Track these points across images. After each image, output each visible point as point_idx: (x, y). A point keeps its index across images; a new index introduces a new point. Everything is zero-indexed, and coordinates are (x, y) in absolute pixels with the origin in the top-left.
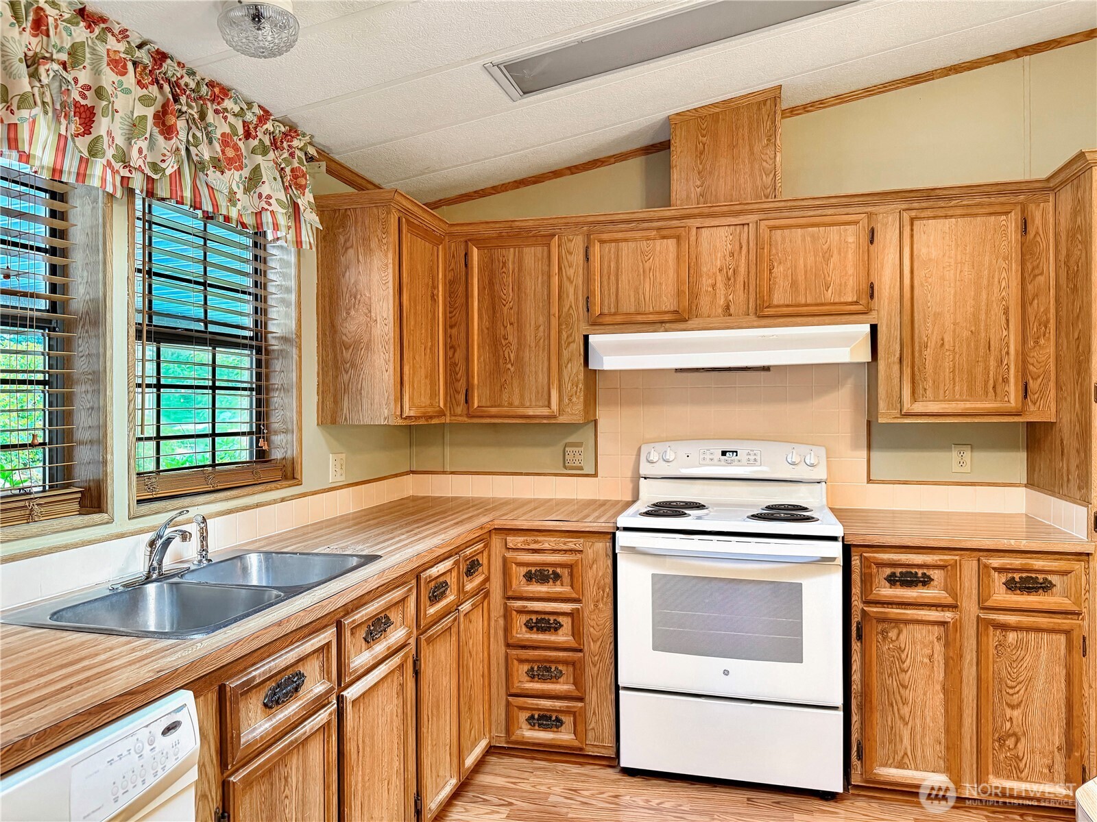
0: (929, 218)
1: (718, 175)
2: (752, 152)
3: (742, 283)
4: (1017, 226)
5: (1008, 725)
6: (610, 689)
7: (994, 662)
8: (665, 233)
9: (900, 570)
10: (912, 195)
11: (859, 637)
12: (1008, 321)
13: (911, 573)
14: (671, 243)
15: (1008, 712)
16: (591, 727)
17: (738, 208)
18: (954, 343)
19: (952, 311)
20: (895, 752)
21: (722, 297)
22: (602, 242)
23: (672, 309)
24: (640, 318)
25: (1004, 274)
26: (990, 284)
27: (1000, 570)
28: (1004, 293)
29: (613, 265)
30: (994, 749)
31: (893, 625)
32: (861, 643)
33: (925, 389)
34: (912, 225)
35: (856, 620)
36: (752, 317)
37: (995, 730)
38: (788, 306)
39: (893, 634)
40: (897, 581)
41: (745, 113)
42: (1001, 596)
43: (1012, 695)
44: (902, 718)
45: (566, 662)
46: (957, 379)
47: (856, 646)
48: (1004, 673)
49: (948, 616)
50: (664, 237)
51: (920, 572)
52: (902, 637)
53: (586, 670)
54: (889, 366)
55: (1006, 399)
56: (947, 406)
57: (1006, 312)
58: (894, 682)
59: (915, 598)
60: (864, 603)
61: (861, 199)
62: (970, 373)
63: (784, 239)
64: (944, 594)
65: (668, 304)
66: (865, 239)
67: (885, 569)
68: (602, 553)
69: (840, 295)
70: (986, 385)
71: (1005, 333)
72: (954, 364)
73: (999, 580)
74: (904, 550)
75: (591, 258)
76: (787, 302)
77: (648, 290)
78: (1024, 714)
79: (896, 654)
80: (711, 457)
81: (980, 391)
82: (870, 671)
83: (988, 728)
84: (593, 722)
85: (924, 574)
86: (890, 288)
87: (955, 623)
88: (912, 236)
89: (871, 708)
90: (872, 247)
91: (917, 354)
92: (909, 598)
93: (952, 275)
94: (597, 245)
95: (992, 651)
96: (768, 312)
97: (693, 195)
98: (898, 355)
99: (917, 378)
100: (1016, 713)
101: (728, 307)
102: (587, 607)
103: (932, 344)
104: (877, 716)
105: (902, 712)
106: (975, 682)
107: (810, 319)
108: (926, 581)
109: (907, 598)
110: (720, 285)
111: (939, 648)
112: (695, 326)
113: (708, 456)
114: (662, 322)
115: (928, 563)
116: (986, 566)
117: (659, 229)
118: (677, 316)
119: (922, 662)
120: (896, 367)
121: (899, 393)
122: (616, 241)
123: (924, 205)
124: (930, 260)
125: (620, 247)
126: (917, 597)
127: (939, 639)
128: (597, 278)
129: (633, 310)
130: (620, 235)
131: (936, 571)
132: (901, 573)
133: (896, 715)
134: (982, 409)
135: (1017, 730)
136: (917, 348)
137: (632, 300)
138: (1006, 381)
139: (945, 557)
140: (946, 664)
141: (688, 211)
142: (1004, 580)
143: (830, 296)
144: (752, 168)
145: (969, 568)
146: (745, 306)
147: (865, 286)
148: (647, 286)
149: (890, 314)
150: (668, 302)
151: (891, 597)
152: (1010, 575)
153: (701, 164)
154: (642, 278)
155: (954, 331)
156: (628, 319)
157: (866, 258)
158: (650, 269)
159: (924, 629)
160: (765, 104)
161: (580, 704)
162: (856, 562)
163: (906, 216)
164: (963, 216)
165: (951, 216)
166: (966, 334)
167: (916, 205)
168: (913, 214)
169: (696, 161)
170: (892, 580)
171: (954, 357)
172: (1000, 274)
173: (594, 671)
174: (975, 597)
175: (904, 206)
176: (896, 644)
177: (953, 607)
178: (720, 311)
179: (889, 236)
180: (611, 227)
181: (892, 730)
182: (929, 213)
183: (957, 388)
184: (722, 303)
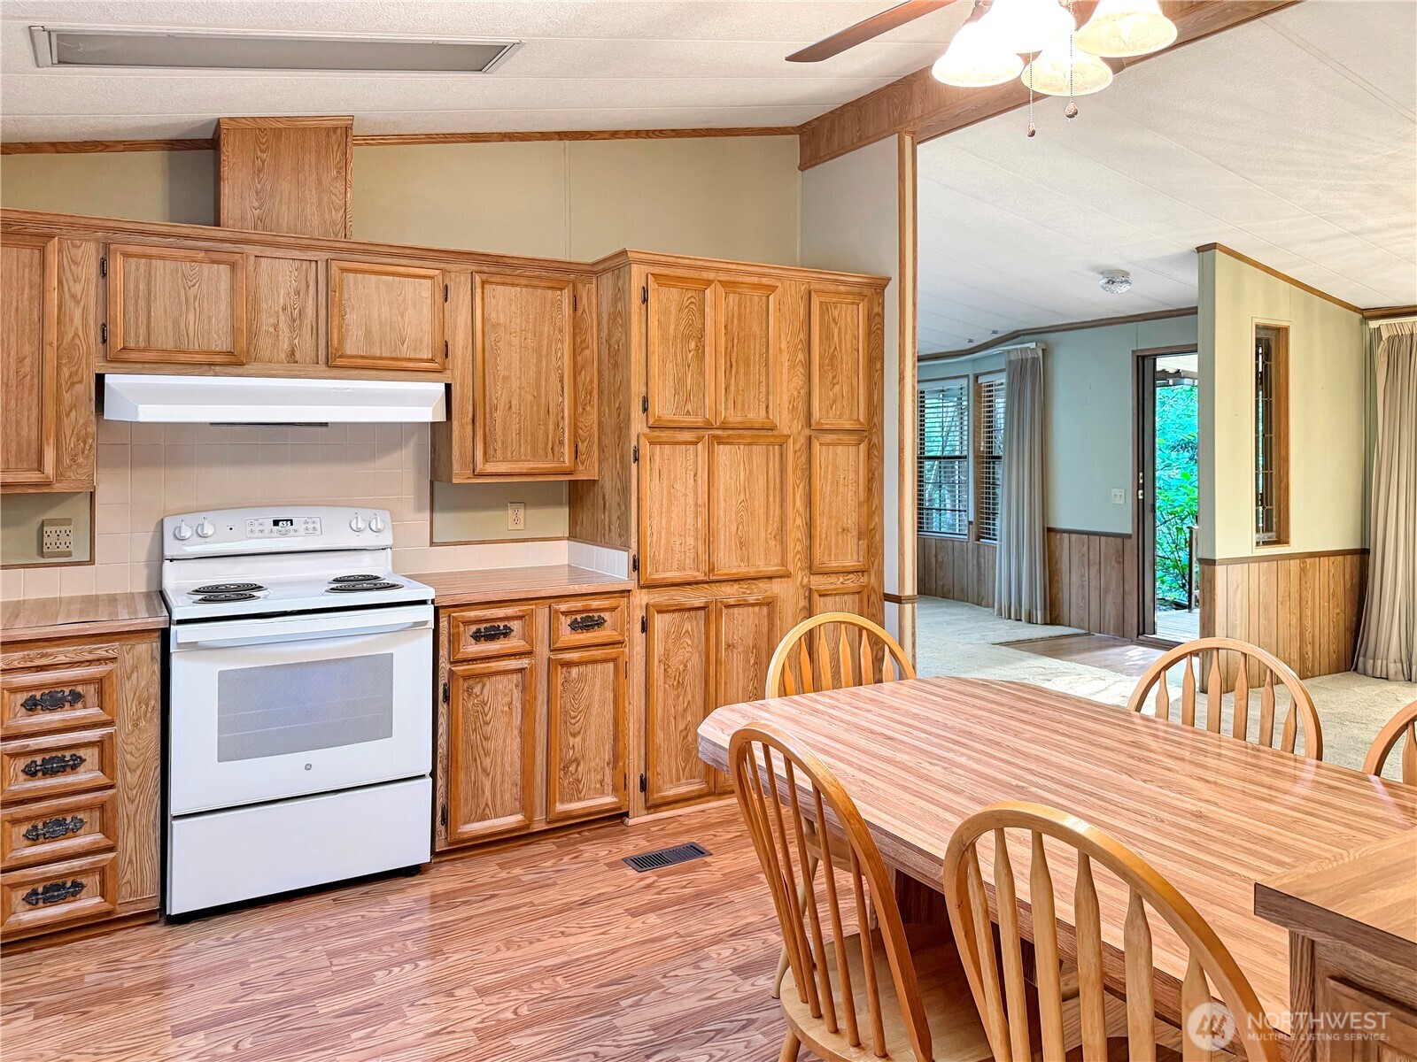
0: (498, 284)
1: (281, 200)
2: (320, 183)
3: (309, 327)
4: (569, 303)
5: (571, 752)
6: (155, 825)
7: (561, 697)
8: (214, 256)
9: (485, 625)
10: (483, 258)
11: (446, 698)
12: (563, 388)
13: (494, 626)
14: (224, 270)
15: (571, 740)
16: (125, 881)
17: (306, 242)
18: (520, 405)
19: (518, 375)
20: (478, 806)
21: (286, 340)
22: (126, 255)
23: (224, 349)
24: (182, 358)
25: (559, 345)
26: (548, 353)
27: (565, 613)
28: (559, 363)
29: (142, 286)
30: (560, 778)
31: (478, 680)
32: (448, 704)
33: (496, 450)
34: (483, 288)
35: (443, 682)
36: (322, 367)
37: (561, 760)
38: (363, 357)
39: (477, 690)
40: (482, 636)
41: (313, 138)
42: (567, 636)
43: (574, 724)
44: (484, 770)
45: (89, 807)
46: (522, 441)
47: (442, 708)
48: (568, 706)
49: (524, 663)
50: (214, 262)
51: (502, 625)
52: (486, 691)
53: (120, 811)
54: (462, 426)
55: (562, 459)
56: (514, 466)
57: (561, 381)
58: (478, 737)
59: (498, 650)
60: (451, 663)
61: (436, 254)
62: (533, 435)
63: (356, 283)
64: (523, 643)
65: (219, 343)
66: (439, 297)
67: (471, 627)
68: (146, 656)
69: (415, 349)
70: (546, 448)
71: (561, 399)
72: (520, 426)
73: (565, 622)
74: (487, 606)
75: (111, 274)
76: (361, 353)
77: (192, 323)
78: (584, 740)
79: (480, 709)
80: (261, 528)
81: (541, 452)
82: (457, 731)
83: (556, 759)
84: (128, 872)
85: (505, 626)
86: (463, 348)
87: (531, 669)
88: (483, 299)
89: (457, 768)
90: (445, 304)
91: (488, 416)
92: (493, 651)
93: (518, 342)
94: (119, 260)
95: (560, 688)
96: (339, 362)
97: (249, 217)
98: (470, 416)
99: (488, 438)
100: (578, 739)
101: (293, 353)
102: (122, 730)
103: (501, 407)
104: (462, 776)
105: (484, 764)
106: (546, 720)
107: (385, 373)
108: (507, 633)
109: (491, 651)
110: (283, 326)
111: (517, 694)
112: (253, 371)
113: (257, 528)
114: (211, 364)
115: (509, 615)
116: (557, 611)
117: (207, 251)
118: (232, 359)
119: (502, 711)
120: (469, 428)
121: (471, 453)
122: (149, 257)
123: (493, 269)
124: (499, 324)
125: (154, 265)
126: (500, 649)
127: (517, 686)
128: (120, 301)
129: (170, 346)
130: (154, 251)
131: (516, 622)
132: (485, 628)
133: (479, 768)
134: (543, 469)
135: (577, 756)
136: (488, 410)
137: (170, 333)
138: (561, 443)
139: (524, 608)
140: (523, 709)
141: (243, 236)
142: (569, 622)
143: (405, 351)
144: (320, 200)
145: (542, 614)
146: (314, 353)
147: (440, 344)
148: (191, 316)
149: (463, 375)
150: (220, 341)
151: (477, 653)
152: (574, 617)
153: (259, 183)
154: (184, 307)
155: (520, 395)
156: (166, 357)
157: (441, 316)
158: (195, 298)
159: (504, 679)
160: (335, 133)
161: (111, 855)
162: (444, 623)
163: (478, 278)
164: (526, 286)
165: (517, 285)
166: (529, 398)
167: (485, 269)
168: (485, 277)
169: (253, 179)
170: (477, 637)
171: (520, 420)
172: (556, 345)
173: (131, 808)
174: (546, 642)
175: (474, 268)
176: (480, 698)
177: (529, 653)
178: (283, 356)
179: (460, 295)
180: (139, 238)
181: (475, 784)
182: (497, 279)
183: (522, 449)
184: (286, 347)
